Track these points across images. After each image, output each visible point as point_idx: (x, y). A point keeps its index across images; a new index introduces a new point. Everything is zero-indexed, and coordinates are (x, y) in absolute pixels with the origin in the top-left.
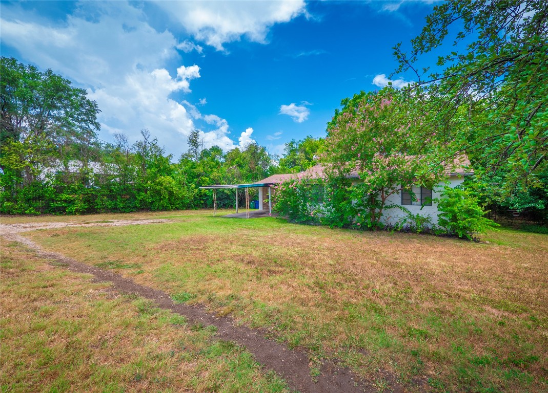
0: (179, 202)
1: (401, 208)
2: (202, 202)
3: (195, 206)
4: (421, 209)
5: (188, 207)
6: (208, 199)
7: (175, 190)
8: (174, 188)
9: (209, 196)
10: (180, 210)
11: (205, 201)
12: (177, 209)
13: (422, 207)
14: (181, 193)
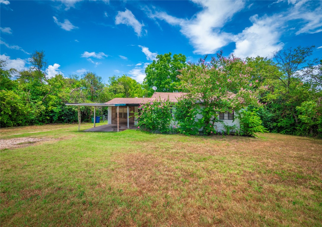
0: (21, 118)
1: (220, 121)
2: (48, 118)
3: (40, 121)
4: (233, 122)
5: (31, 123)
6: (54, 115)
7: (20, 106)
8: (18, 104)
9: (56, 113)
10: (22, 126)
11: (51, 117)
12: (19, 125)
13: (233, 121)
14: (26, 109)
